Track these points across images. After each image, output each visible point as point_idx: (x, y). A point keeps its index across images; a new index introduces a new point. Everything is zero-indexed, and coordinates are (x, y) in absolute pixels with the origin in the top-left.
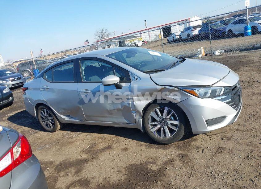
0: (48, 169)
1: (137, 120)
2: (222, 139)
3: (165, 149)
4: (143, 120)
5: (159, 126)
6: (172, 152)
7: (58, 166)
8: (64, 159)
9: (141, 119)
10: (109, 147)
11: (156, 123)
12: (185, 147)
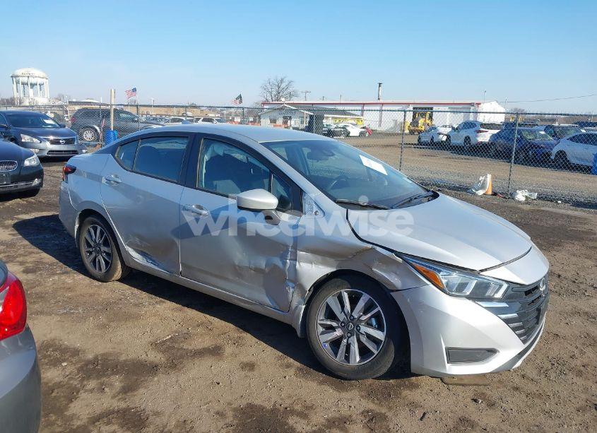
0: (65, 364)
1: (294, 304)
2: (475, 401)
3: (340, 389)
4: (306, 309)
5: (338, 333)
6: (352, 401)
7: (88, 362)
8: (106, 351)
9: (304, 307)
10: (216, 351)
11: (334, 324)
12: (386, 396)
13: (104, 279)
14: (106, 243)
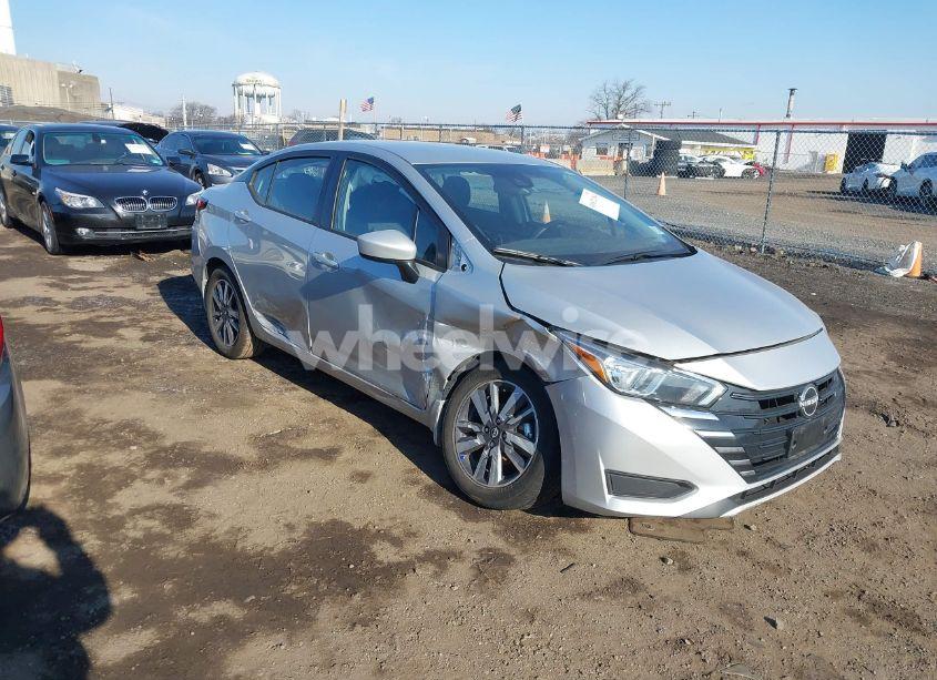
0: (135, 448)
1: (431, 398)
2: (664, 560)
3: (467, 517)
4: (444, 406)
5: (478, 441)
7: (165, 450)
8: (192, 439)
9: (442, 402)
10: (328, 455)
11: (476, 429)
13: (232, 355)
14: (234, 306)
